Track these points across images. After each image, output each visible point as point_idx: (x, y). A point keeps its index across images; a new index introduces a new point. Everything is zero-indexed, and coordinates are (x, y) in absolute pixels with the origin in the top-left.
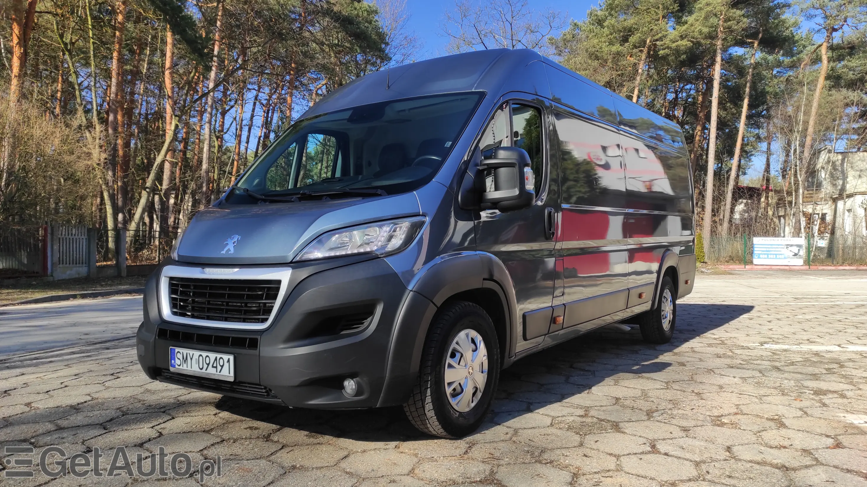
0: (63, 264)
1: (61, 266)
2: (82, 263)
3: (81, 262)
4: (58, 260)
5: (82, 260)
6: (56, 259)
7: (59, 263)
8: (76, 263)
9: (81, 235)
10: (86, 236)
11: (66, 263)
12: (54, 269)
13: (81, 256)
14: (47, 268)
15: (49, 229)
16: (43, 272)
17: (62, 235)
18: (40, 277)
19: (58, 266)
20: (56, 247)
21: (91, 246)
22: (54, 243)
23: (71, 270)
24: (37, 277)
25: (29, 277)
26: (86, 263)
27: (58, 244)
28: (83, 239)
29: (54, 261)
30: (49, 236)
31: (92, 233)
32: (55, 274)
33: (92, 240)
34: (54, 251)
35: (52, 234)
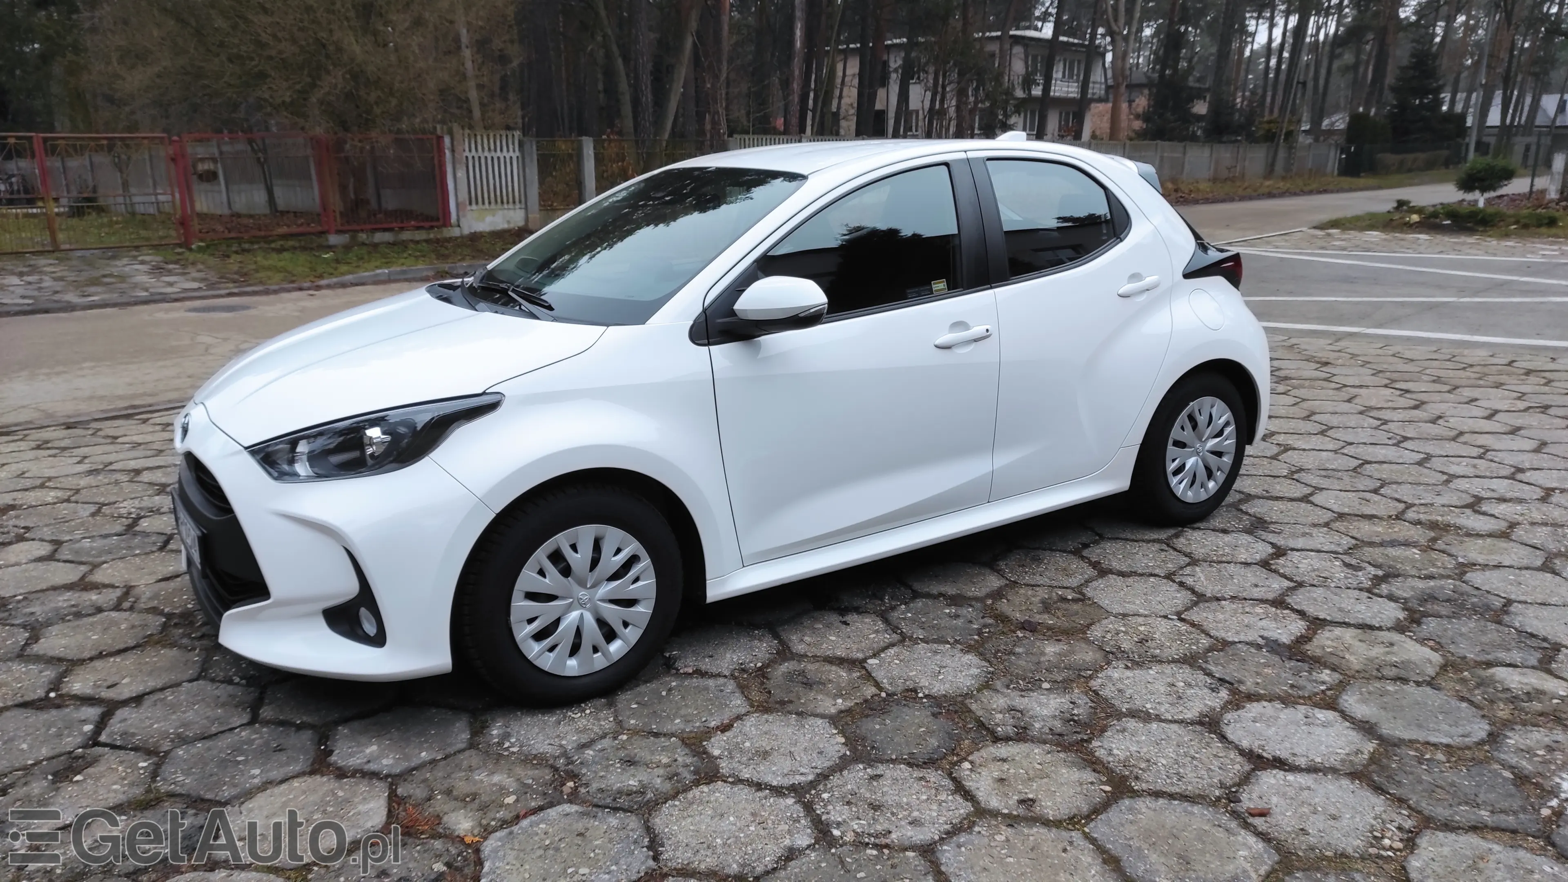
0: (477, 203)
1: (474, 207)
2: (514, 202)
3: (511, 200)
4: (467, 196)
5: (514, 197)
6: (463, 195)
7: (470, 204)
8: (502, 202)
9: (508, 151)
10: (517, 153)
11: (483, 203)
12: (461, 214)
13: (510, 189)
14: (450, 212)
15: (447, 140)
16: (441, 218)
17: (470, 151)
18: (438, 227)
19: (469, 208)
20: (461, 174)
21: (527, 170)
22: (458, 166)
23: (494, 216)
24: (432, 227)
25: (418, 228)
26: (520, 202)
27: (465, 168)
28: (511, 158)
29: (460, 199)
30: (448, 153)
31: (527, 147)
32: (464, 223)
33: (527, 160)
34: (458, 181)
35: (453, 151)
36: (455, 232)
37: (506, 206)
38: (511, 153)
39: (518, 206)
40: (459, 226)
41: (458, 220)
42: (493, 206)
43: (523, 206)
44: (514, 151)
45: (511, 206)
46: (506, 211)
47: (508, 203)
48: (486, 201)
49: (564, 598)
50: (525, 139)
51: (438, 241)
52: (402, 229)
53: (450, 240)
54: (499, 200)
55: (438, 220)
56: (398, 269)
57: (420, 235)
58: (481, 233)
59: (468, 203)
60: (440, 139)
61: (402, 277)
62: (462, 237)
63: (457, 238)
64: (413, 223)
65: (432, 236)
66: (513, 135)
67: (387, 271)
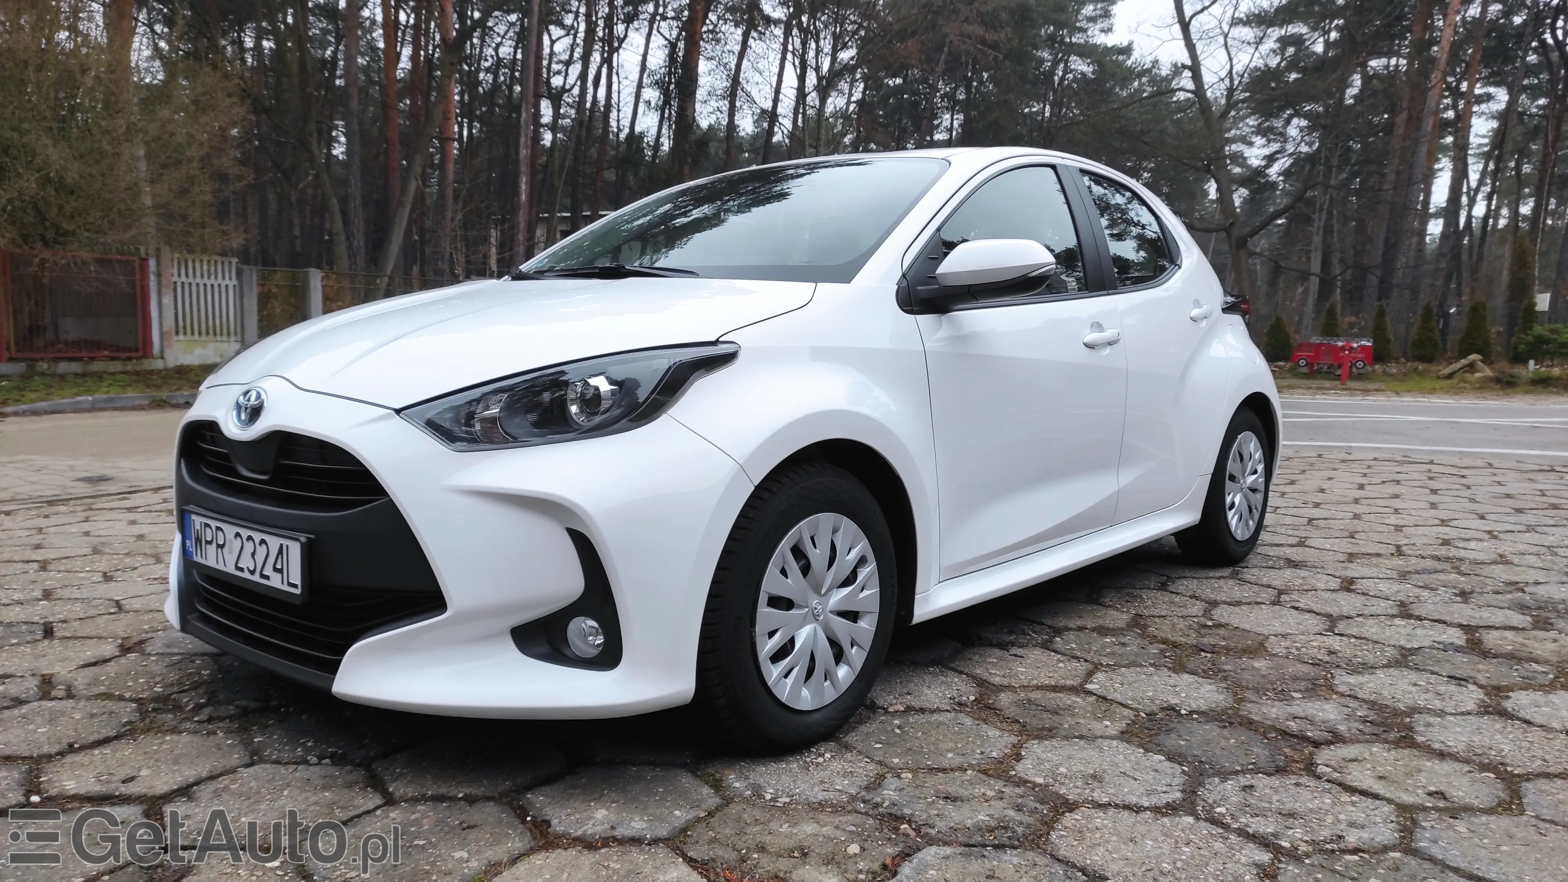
0: (185, 334)
1: (181, 337)
2: (229, 334)
3: (225, 331)
4: (173, 325)
5: (228, 329)
6: (169, 323)
7: (177, 333)
8: (215, 334)
9: (224, 278)
10: (234, 281)
11: (193, 334)
12: (166, 343)
13: (224, 320)
14: (151, 343)
15: (152, 263)
16: (143, 348)
17: (179, 275)
18: (137, 358)
19: (175, 338)
20: (167, 300)
21: (246, 300)
22: (164, 290)
23: (204, 348)
24: (129, 359)
25: (112, 359)
26: (236, 334)
27: (172, 294)
28: (227, 286)
29: (166, 328)
30: (152, 277)
31: (246, 275)
32: (168, 353)
33: (246, 289)
34: (164, 308)
35: (159, 275)
36: (159, 364)
37: (219, 338)
38: (227, 281)
39: (233, 338)
40: (162, 358)
41: (162, 351)
42: (204, 337)
43: (239, 339)
44: (230, 279)
45: (225, 338)
46: (219, 344)
47: (222, 334)
48: (196, 332)
49: (801, 607)
50: (245, 267)
51: (137, 373)
52: (92, 359)
53: (152, 372)
54: (211, 331)
55: (137, 350)
56: (105, 396)
57: (115, 366)
58: (189, 366)
59: (174, 332)
60: (144, 261)
61: (109, 405)
62: (166, 369)
63: (159, 372)
64: (106, 353)
65: (129, 368)
66: (230, 262)
67: (90, 398)
